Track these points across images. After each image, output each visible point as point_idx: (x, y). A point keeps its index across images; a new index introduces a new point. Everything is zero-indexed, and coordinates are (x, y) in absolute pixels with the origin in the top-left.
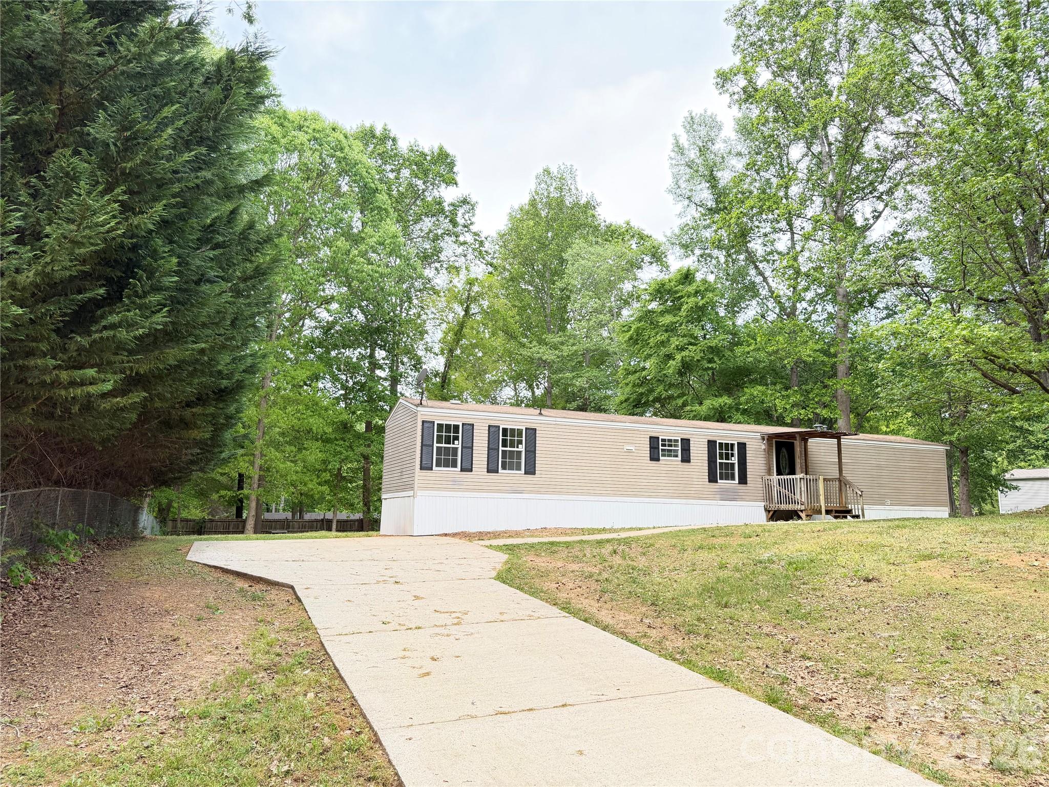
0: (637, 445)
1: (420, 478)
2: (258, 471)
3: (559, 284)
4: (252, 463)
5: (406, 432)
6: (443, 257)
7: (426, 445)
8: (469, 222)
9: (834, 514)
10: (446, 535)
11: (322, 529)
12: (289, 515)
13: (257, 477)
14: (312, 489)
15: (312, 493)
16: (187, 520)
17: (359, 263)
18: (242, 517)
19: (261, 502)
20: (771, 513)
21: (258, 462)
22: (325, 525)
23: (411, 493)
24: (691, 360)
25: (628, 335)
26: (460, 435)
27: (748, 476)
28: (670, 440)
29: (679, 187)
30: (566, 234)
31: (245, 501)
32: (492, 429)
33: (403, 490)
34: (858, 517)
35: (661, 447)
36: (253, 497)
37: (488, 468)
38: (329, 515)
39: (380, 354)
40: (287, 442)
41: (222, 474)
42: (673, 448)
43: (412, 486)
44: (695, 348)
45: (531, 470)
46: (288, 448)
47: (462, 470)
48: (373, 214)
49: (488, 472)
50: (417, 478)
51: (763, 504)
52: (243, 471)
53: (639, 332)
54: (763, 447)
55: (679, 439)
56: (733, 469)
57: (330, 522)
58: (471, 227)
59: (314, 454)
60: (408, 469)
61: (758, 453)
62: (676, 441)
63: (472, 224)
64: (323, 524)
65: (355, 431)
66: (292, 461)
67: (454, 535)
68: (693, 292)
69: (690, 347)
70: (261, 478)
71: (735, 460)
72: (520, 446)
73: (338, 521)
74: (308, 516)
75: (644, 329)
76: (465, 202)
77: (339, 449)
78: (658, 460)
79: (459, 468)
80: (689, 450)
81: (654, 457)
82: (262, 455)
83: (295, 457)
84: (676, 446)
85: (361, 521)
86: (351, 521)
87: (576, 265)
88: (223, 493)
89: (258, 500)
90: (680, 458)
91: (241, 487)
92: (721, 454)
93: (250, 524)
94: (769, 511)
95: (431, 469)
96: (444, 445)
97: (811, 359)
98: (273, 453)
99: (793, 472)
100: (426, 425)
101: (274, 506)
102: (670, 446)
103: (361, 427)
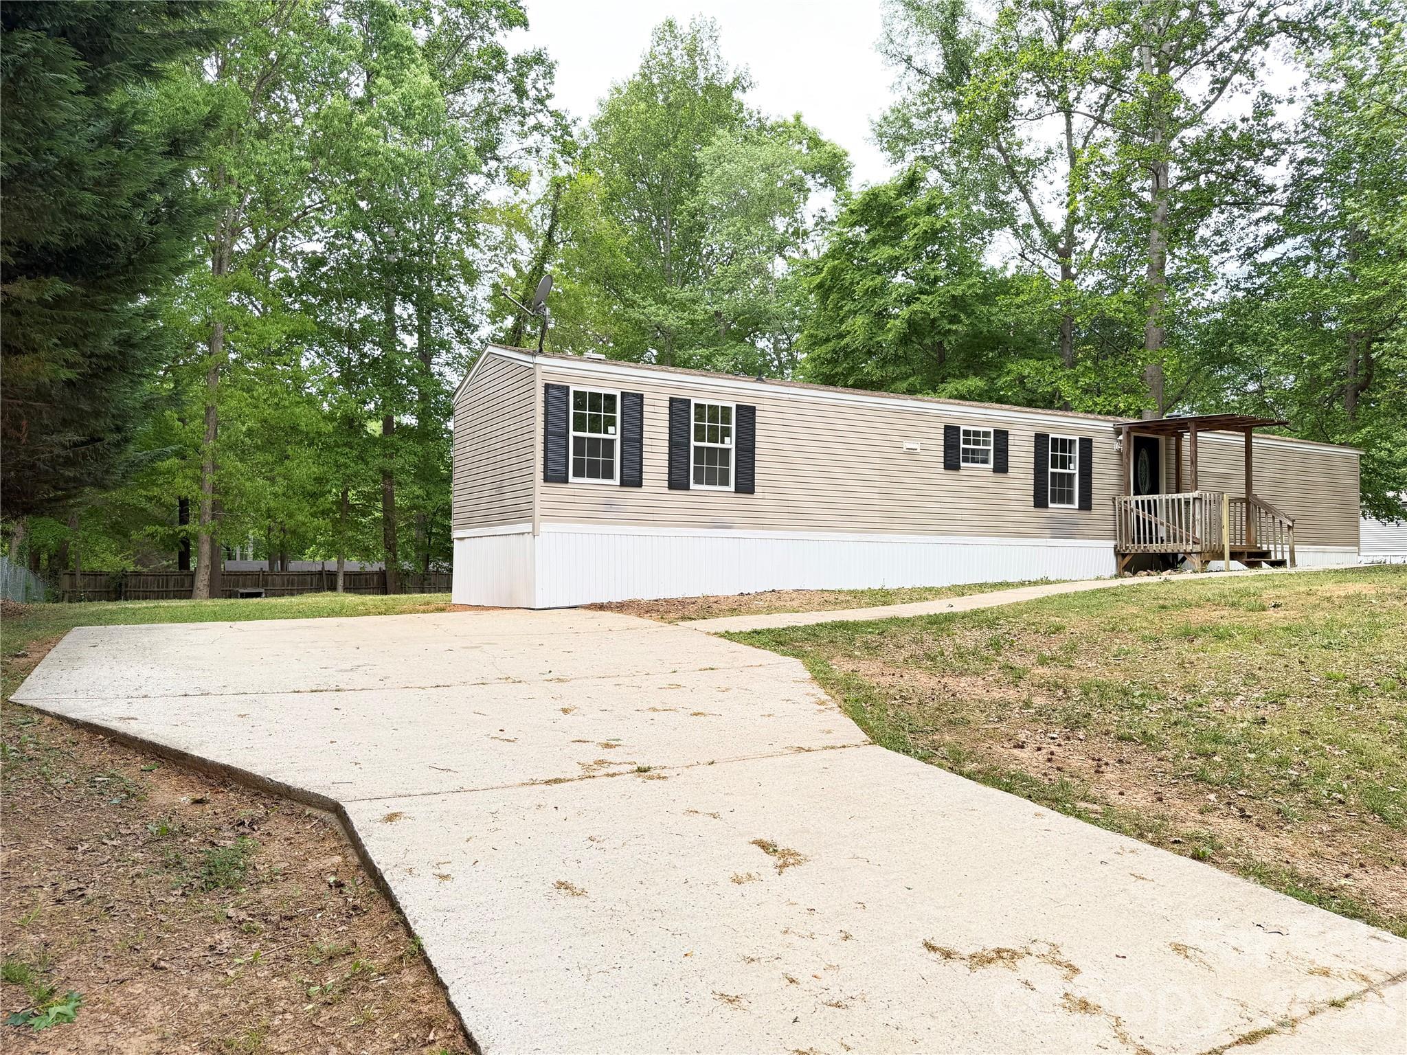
0: (924, 441)
1: (544, 497)
2: (210, 494)
3: (690, 204)
4: (199, 480)
5: (507, 410)
6: (501, 152)
7: (554, 434)
8: (544, 94)
9: (1246, 559)
10: (602, 607)
11: (319, 589)
12: (264, 564)
13: (208, 503)
14: (304, 524)
15: (303, 529)
16: (95, 574)
17: (369, 138)
18: (188, 568)
19: (217, 544)
20: (1128, 559)
21: (209, 478)
22: (324, 581)
23: (527, 527)
24: (922, 319)
25: (818, 279)
26: (618, 415)
27: (1093, 496)
28: (976, 433)
29: (892, 41)
30: (699, 124)
31: (192, 542)
32: (676, 406)
33: (504, 522)
34: (1281, 563)
35: (962, 446)
36: (205, 537)
37: (670, 481)
38: (332, 564)
39: (404, 310)
40: (258, 448)
41: (149, 499)
42: (981, 447)
43: (529, 513)
44: (930, 298)
45: (746, 485)
46: (260, 457)
47: (623, 484)
48: (387, 56)
49: (671, 487)
50: (538, 498)
51: (1112, 543)
52: (184, 493)
53: (835, 274)
54: (1117, 446)
55: (992, 430)
56: (1071, 484)
57: (332, 575)
58: (547, 102)
59: (304, 466)
60: (515, 481)
61: (1109, 456)
62: (986, 434)
63: (550, 96)
64: (321, 579)
65: (367, 433)
66: (267, 478)
67: (621, 607)
68: (924, 208)
69: (923, 297)
70: (216, 506)
71: (1074, 469)
72: (727, 439)
73: (346, 574)
74: (294, 566)
75: (843, 270)
76: (538, 59)
77: (342, 460)
78: (958, 468)
79: (617, 481)
80: (1007, 451)
81: (951, 464)
82: (216, 467)
83: (271, 471)
84: (986, 443)
85: (382, 574)
86: (367, 574)
87: (718, 171)
88: (149, 529)
89: (213, 541)
90: (991, 465)
91: (184, 521)
92: (1054, 458)
93: (202, 580)
94: (1124, 556)
95: (566, 481)
96: (587, 434)
97: (1122, 315)
98: (231, 462)
99: (1154, 490)
100: (553, 393)
101: (238, 549)
102: (977, 443)
103: (375, 427)
